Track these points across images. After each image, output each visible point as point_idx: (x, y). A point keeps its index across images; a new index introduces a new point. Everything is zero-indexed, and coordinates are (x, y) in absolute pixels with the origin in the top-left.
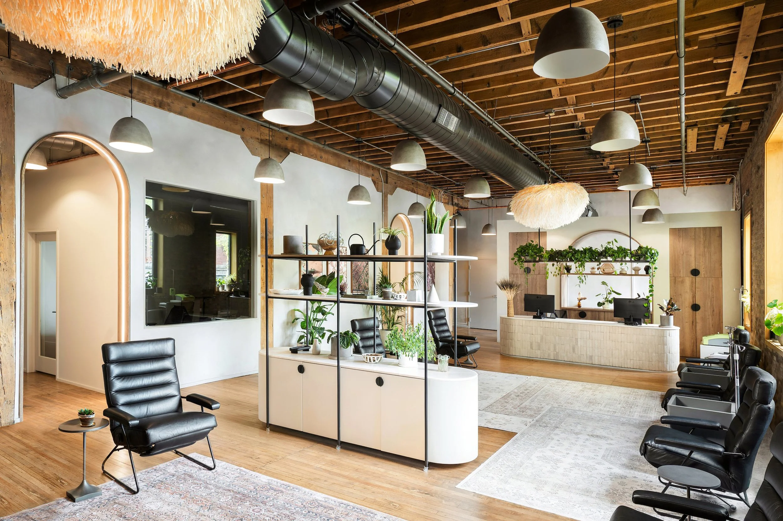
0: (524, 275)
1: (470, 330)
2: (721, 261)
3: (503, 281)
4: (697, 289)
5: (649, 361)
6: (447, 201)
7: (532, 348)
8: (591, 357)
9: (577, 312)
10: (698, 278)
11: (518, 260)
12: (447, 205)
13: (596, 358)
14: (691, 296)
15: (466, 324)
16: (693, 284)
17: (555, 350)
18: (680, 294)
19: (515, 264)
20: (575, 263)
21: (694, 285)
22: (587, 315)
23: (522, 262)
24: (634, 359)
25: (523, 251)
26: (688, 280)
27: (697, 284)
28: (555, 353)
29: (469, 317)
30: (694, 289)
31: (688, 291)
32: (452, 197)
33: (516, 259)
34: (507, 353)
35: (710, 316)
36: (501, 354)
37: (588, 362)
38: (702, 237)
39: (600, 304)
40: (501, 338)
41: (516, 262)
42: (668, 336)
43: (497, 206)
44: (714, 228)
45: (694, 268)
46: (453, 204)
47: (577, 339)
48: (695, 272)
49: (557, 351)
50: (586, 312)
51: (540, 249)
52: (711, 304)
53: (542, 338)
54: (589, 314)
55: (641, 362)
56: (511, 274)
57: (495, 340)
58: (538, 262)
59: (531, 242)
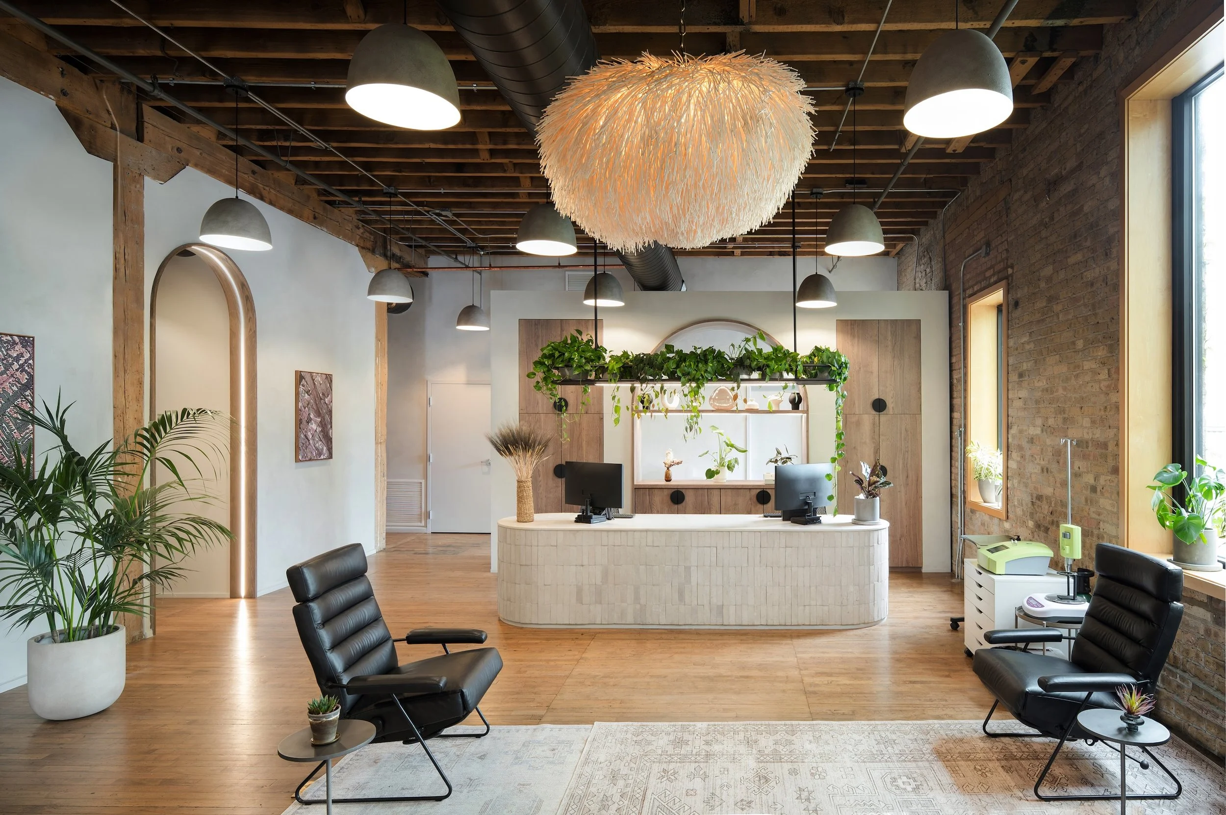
0: (553, 417)
1: (430, 537)
2: (920, 383)
3: (505, 431)
4: (881, 437)
5: (842, 605)
6: (369, 245)
7: (580, 600)
8: (720, 609)
9: (667, 493)
10: (884, 417)
11: (545, 379)
12: (369, 255)
13: (732, 609)
14: (872, 450)
15: (423, 524)
16: (876, 426)
17: (637, 599)
18: (854, 448)
19: (537, 387)
20: (684, 385)
21: (877, 430)
22: (687, 498)
23: (554, 382)
24: (813, 603)
25: (557, 354)
26: (868, 417)
27: (881, 426)
28: (638, 606)
29: (429, 508)
30: (877, 437)
31: (868, 441)
32: (385, 239)
33: (540, 376)
34: (517, 620)
35: (902, 487)
36: (500, 620)
37: (714, 622)
38: (890, 338)
39: (710, 474)
40: (501, 561)
41: (538, 382)
42: (876, 544)
43: (490, 267)
44: (909, 322)
45: (877, 397)
46: (385, 255)
47: (688, 569)
48: (879, 405)
49: (643, 601)
50: (683, 491)
51: (599, 352)
52: (904, 463)
53: (605, 575)
54: (689, 498)
55: (826, 608)
56: (524, 413)
57: (487, 566)
58: (592, 382)
59: (576, 334)
